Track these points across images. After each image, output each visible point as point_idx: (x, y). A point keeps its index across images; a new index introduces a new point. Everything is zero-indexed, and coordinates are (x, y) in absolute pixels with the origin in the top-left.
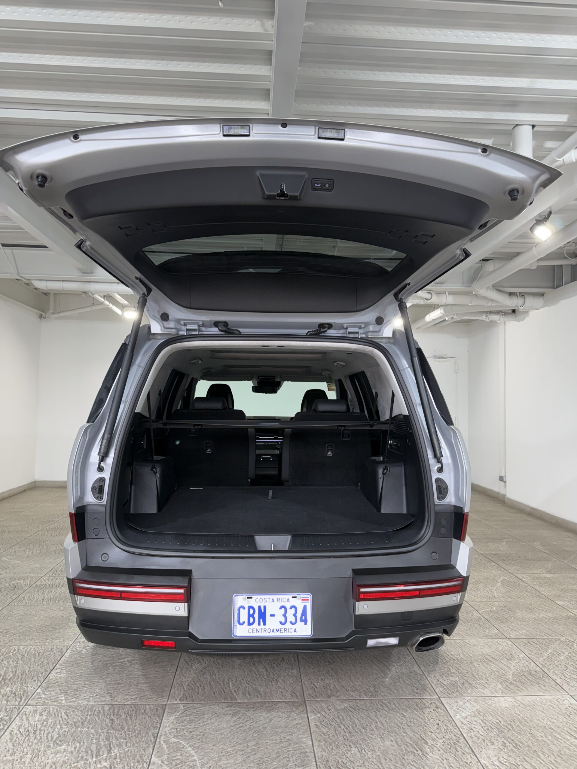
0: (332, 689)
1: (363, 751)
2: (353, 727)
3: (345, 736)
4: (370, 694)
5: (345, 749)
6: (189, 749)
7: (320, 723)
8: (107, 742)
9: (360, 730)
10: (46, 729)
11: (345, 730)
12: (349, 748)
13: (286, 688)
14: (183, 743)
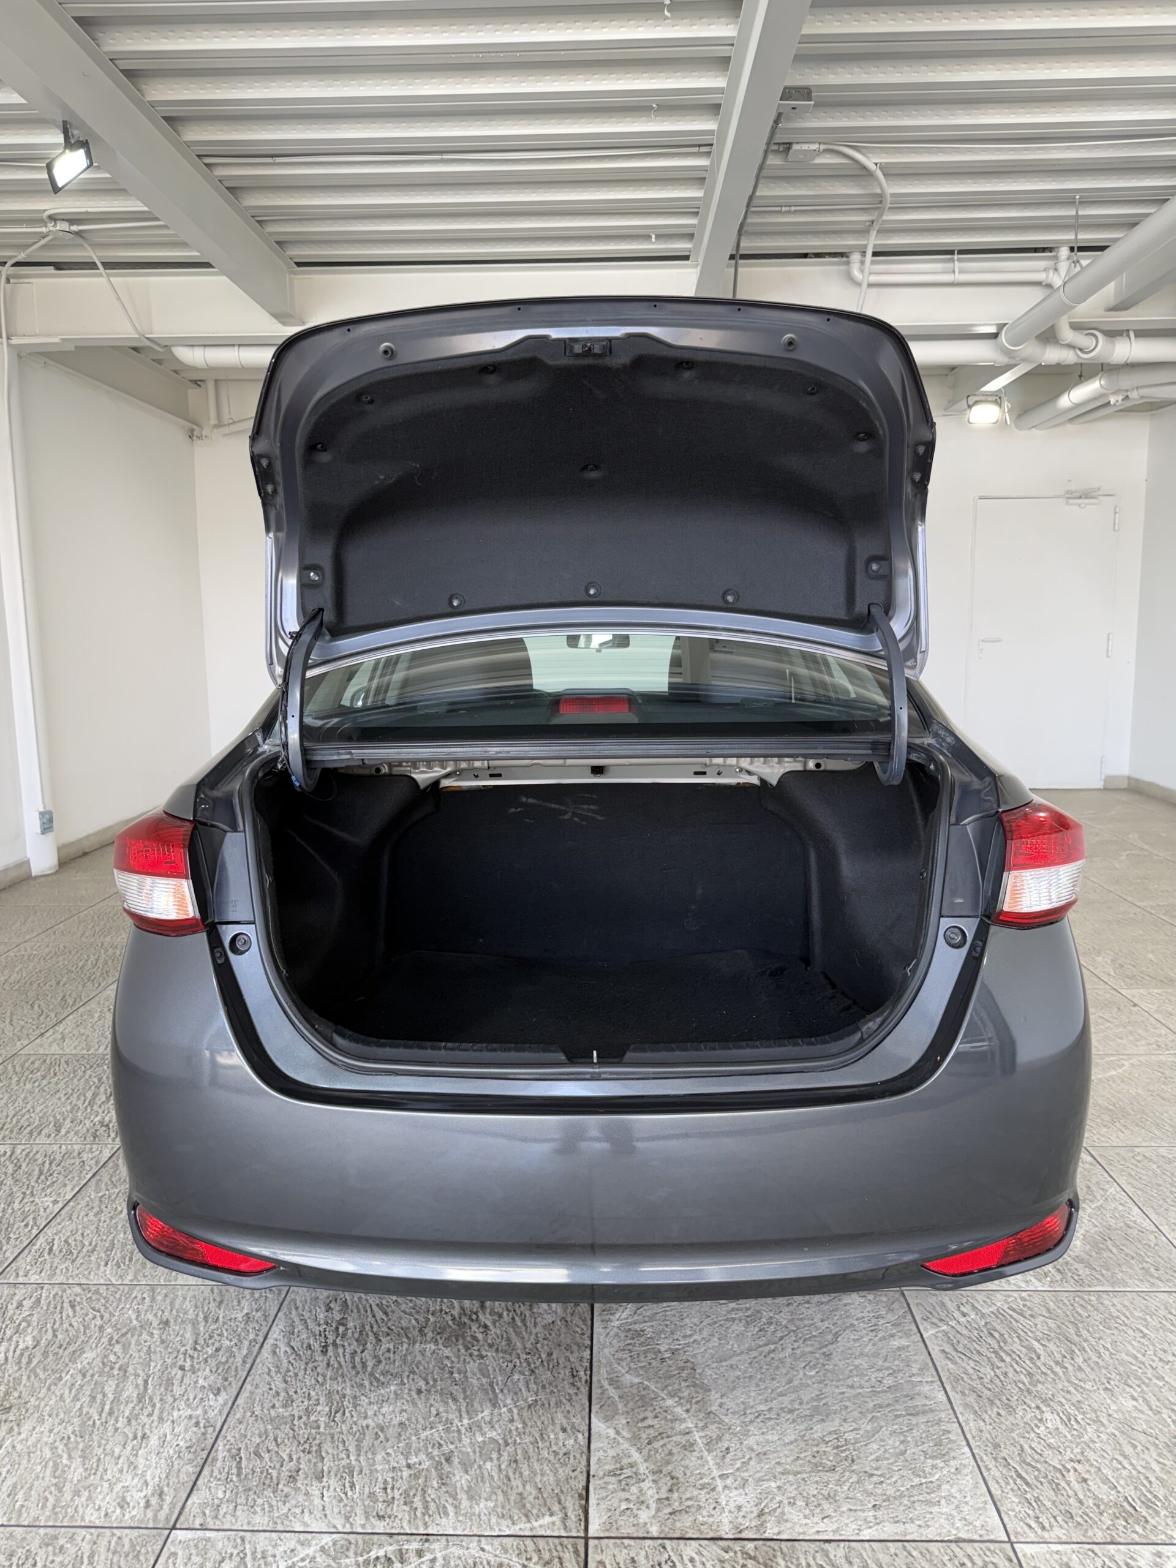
1: (1073, 1422)
2: (1031, 1359)
3: (1019, 1381)
5: (1028, 1416)
6: (670, 1402)
7: (952, 1348)
8: (484, 1380)
9: (1051, 1369)
10: (346, 1344)
12: (1037, 1412)
14: (653, 1387)
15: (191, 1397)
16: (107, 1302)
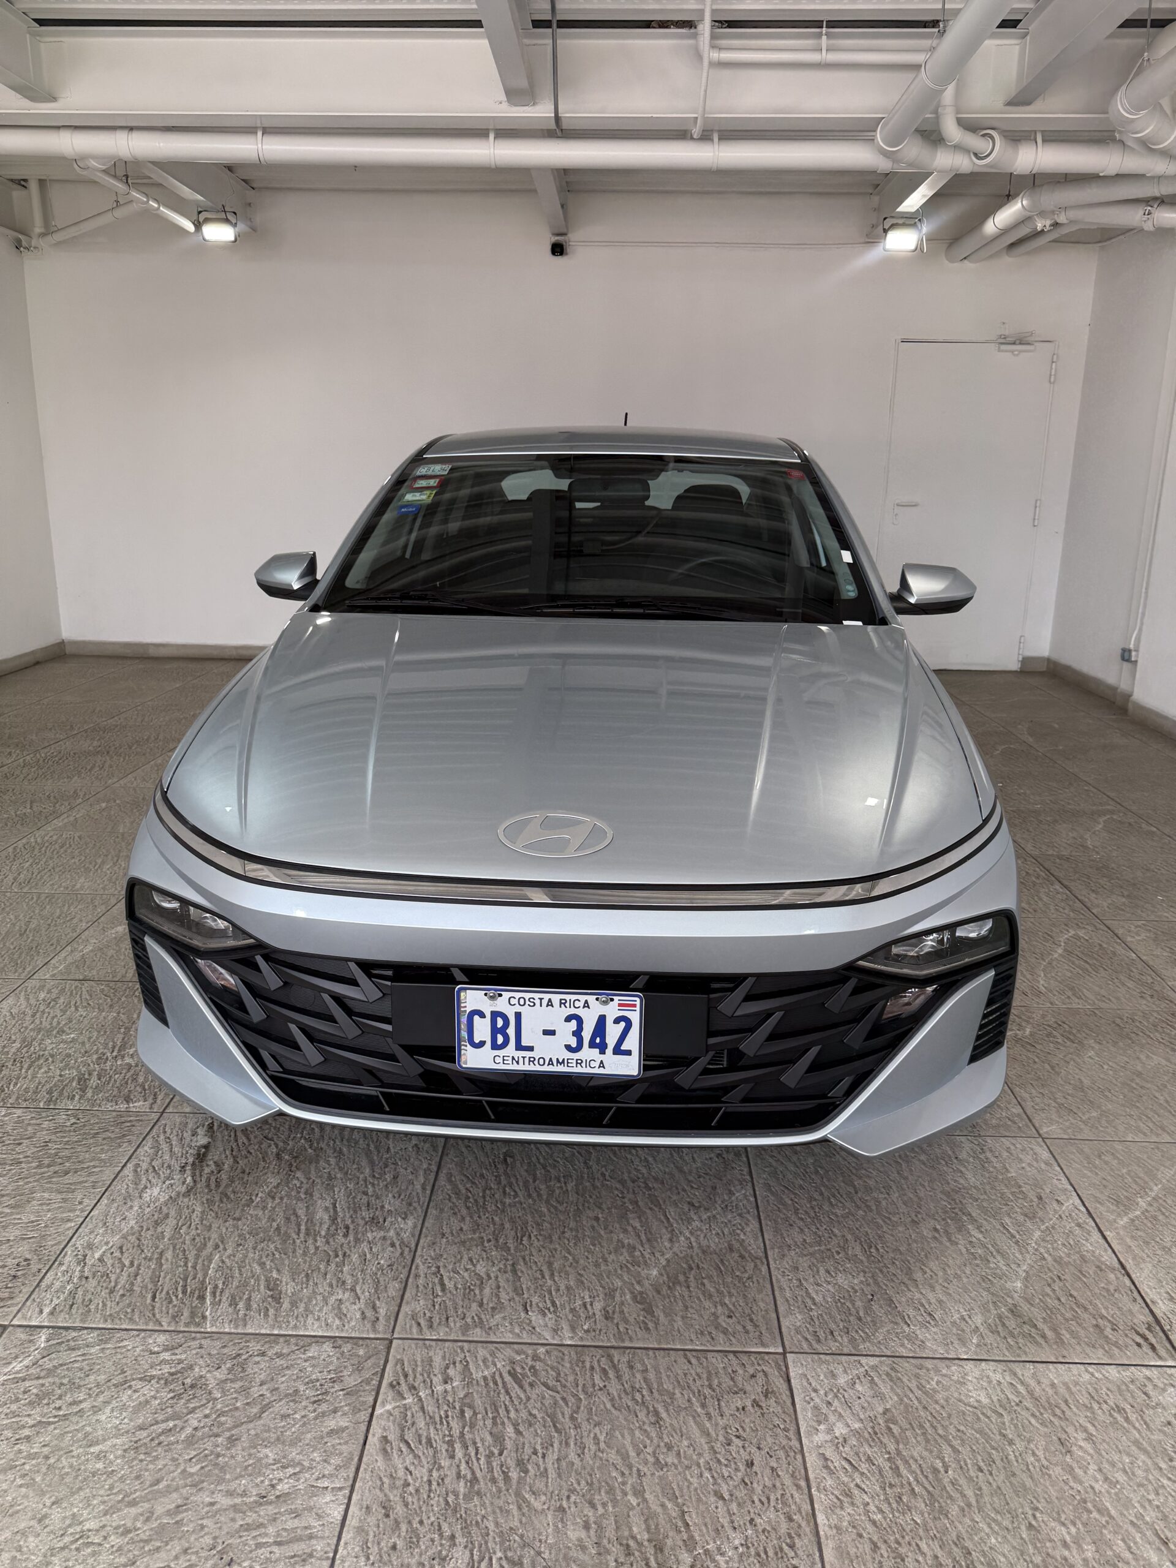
0: (485, 1301)
4: (585, 1327)
7: (398, 1432)
11: (463, 1466)
13: (358, 1288)
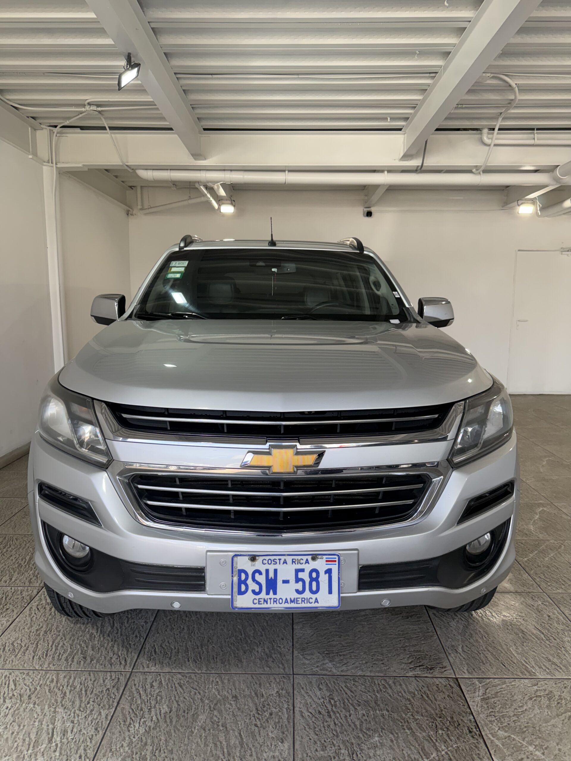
6: (531, 748)
8: (424, 734)
10: (339, 711)
14: (517, 739)
15: (269, 744)
16: (198, 683)
